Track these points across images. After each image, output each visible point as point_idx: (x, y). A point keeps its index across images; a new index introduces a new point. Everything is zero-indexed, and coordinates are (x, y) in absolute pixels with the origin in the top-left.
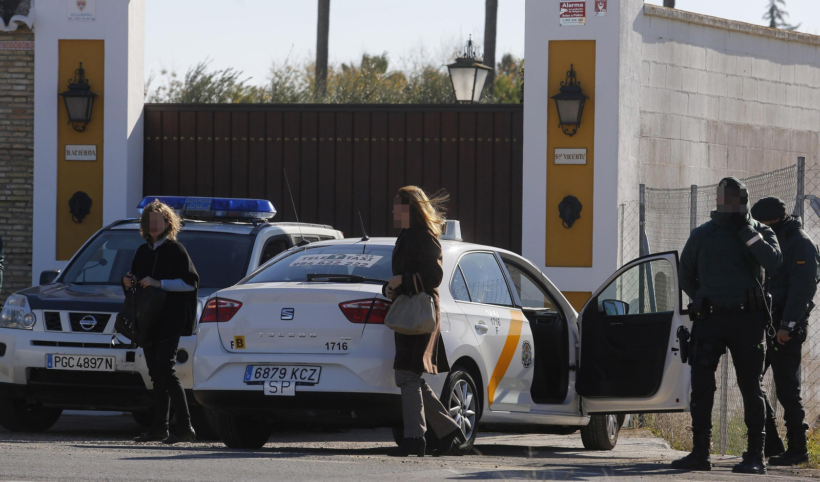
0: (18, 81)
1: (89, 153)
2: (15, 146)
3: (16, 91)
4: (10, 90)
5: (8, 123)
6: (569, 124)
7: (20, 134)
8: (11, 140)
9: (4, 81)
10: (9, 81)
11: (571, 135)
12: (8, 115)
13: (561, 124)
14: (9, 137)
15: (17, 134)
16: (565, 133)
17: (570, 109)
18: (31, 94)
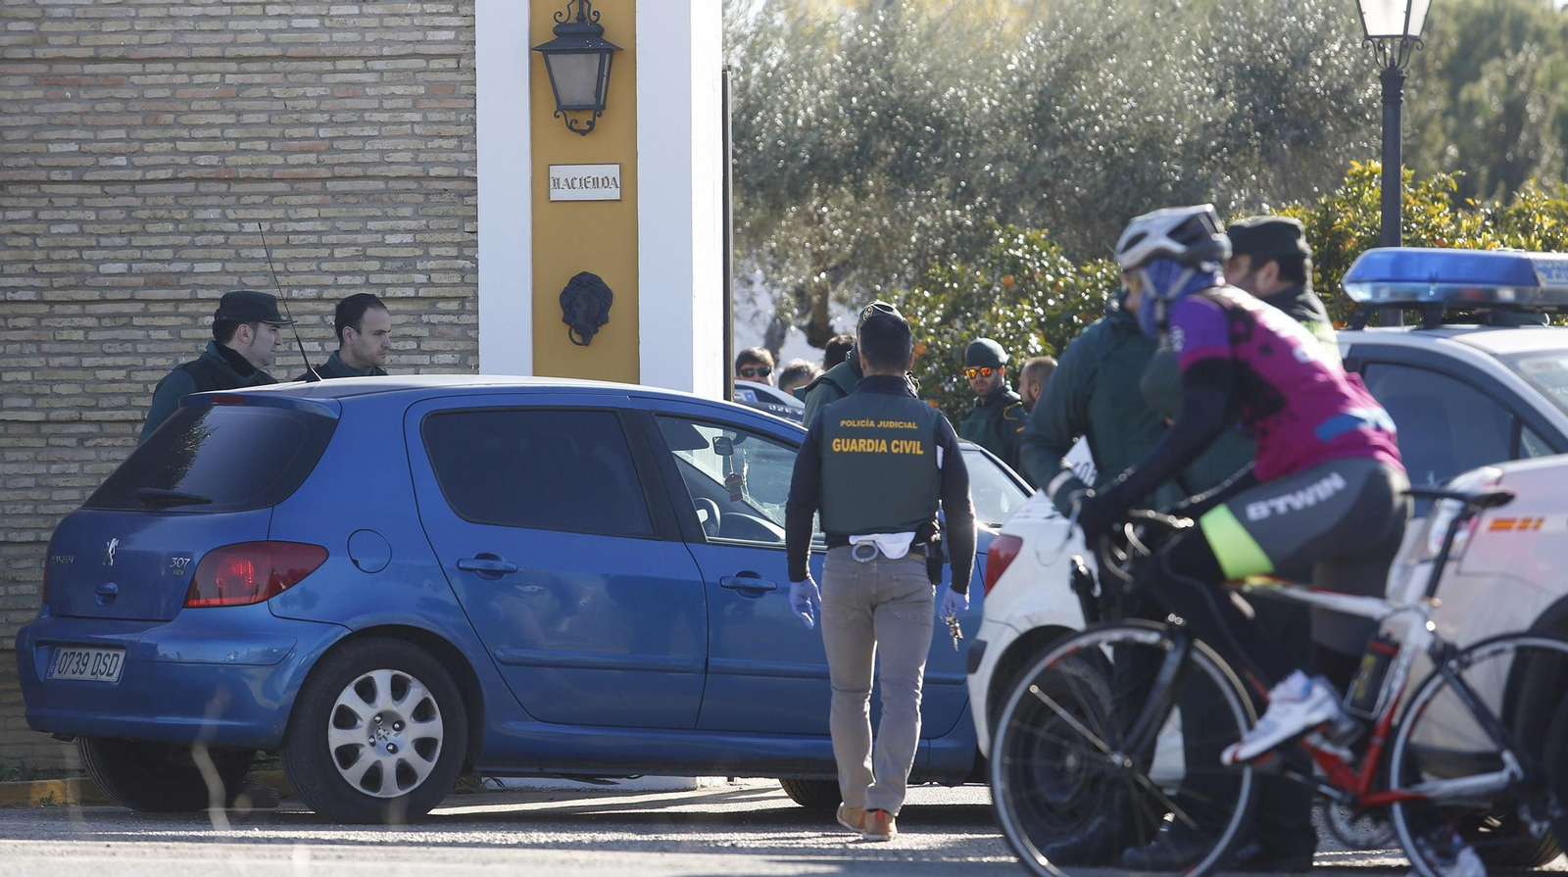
0: (438, 21)
1: (605, 182)
3: (434, 43)
4: (419, 42)
5: (416, 117)
7: (445, 144)
8: (423, 157)
9: (407, 22)
10: (417, 21)
12: (415, 99)
14: (419, 150)
15: (437, 143)
18: (469, 49)
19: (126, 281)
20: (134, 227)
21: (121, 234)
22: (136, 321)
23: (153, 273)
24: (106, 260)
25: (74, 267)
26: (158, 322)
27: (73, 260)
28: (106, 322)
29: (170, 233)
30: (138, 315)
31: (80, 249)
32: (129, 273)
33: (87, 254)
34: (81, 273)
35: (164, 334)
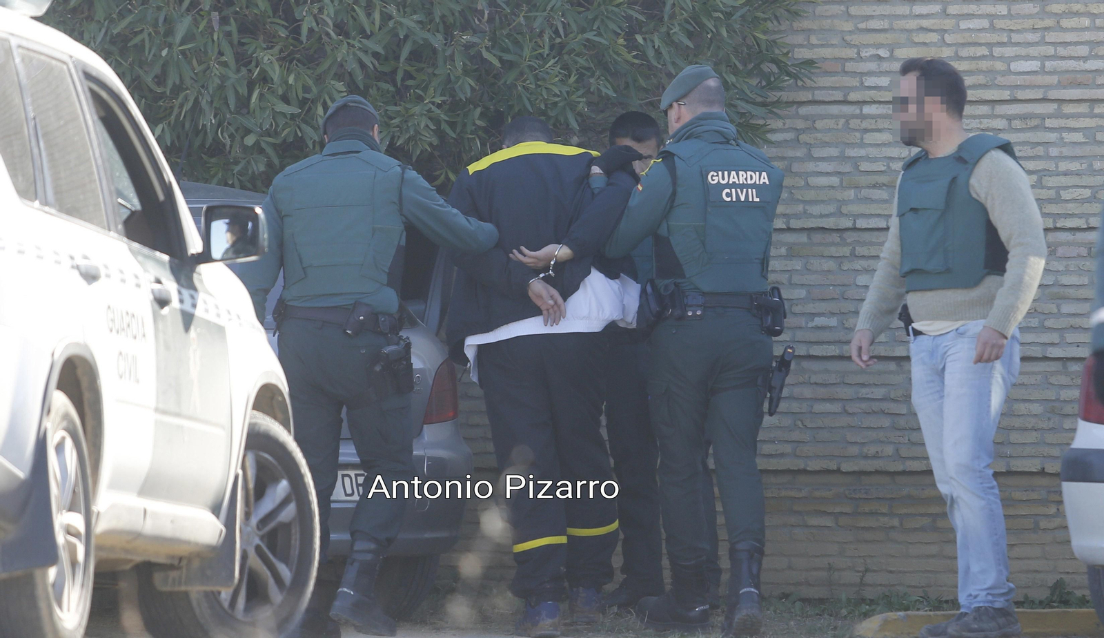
19: (1039, 79)
20: (1049, 22)
21: (1034, 30)
22: (1049, 122)
23: (1067, 71)
24: (1017, 58)
25: (984, 65)
26: (1072, 123)
27: (983, 57)
28: (1017, 124)
29: (1086, 29)
30: (1050, 116)
31: (990, 45)
32: (1043, 71)
33: (997, 51)
34: (991, 72)
35: (1078, 137)
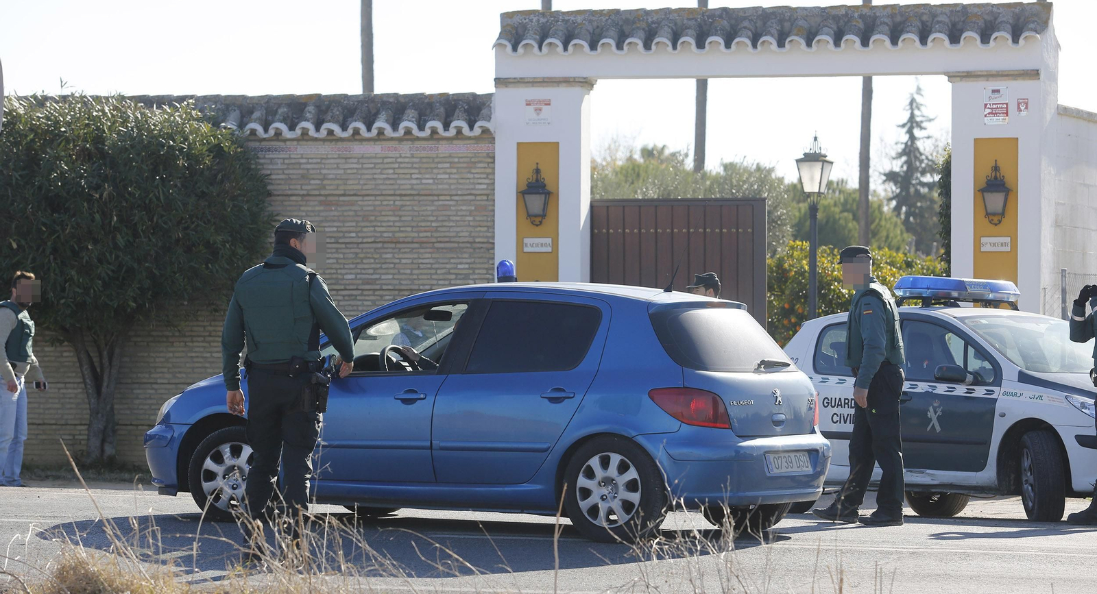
0: (480, 181)
1: (546, 245)
2: (477, 240)
3: (478, 189)
4: (472, 189)
5: (471, 218)
6: (994, 214)
7: (483, 229)
8: (473, 234)
9: (468, 181)
10: (472, 181)
11: (996, 225)
12: (471, 211)
13: (988, 214)
14: (472, 231)
15: (479, 229)
16: (991, 222)
17: (995, 200)
18: (492, 192)
19: (355, 282)
20: (359, 261)
21: (353, 263)
22: (358, 298)
23: (365, 279)
24: (347, 274)
25: (334, 276)
26: (367, 298)
27: (334, 273)
28: (346, 298)
29: (372, 263)
30: (359, 295)
31: (337, 269)
32: (356, 279)
33: (339, 271)
34: (337, 279)
35: (369, 303)
